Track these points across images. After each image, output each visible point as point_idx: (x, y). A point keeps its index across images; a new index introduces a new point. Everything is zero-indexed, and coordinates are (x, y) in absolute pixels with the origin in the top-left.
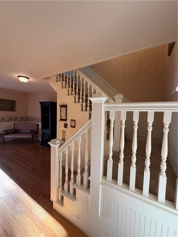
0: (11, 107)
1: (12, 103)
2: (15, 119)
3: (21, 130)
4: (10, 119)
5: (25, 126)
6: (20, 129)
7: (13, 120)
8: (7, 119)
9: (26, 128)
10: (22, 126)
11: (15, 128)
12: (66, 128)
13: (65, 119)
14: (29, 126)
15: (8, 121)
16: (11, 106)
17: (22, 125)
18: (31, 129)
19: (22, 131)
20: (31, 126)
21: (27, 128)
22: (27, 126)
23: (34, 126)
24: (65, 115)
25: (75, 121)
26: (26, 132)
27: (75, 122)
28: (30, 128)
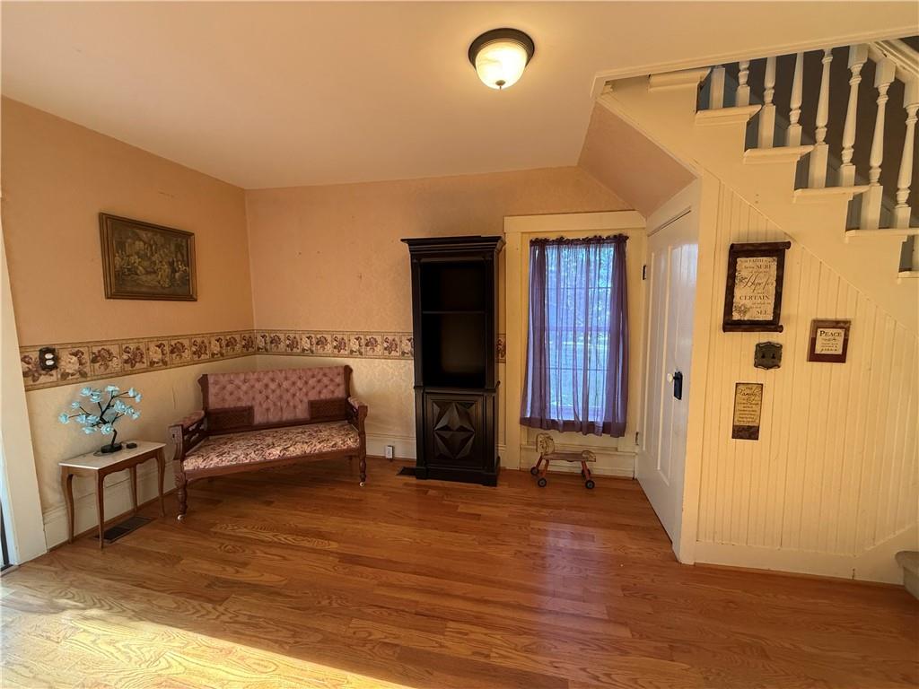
0: (174, 271)
1: (179, 247)
2: (200, 350)
3: (250, 410)
4: (173, 351)
5: (273, 386)
6: (243, 404)
7: (187, 355)
8: (156, 355)
9: (281, 397)
10: (258, 386)
11: (214, 403)
12: (768, 367)
13: (770, 318)
14: (300, 384)
15: (165, 363)
16: (171, 264)
17: (258, 380)
18: (313, 396)
19: (259, 418)
20: (312, 382)
21: (287, 396)
22: (286, 384)
23: (326, 380)
24: (772, 300)
25: (844, 325)
26: (287, 416)
27: (847, 330)
28: (307, 394)
